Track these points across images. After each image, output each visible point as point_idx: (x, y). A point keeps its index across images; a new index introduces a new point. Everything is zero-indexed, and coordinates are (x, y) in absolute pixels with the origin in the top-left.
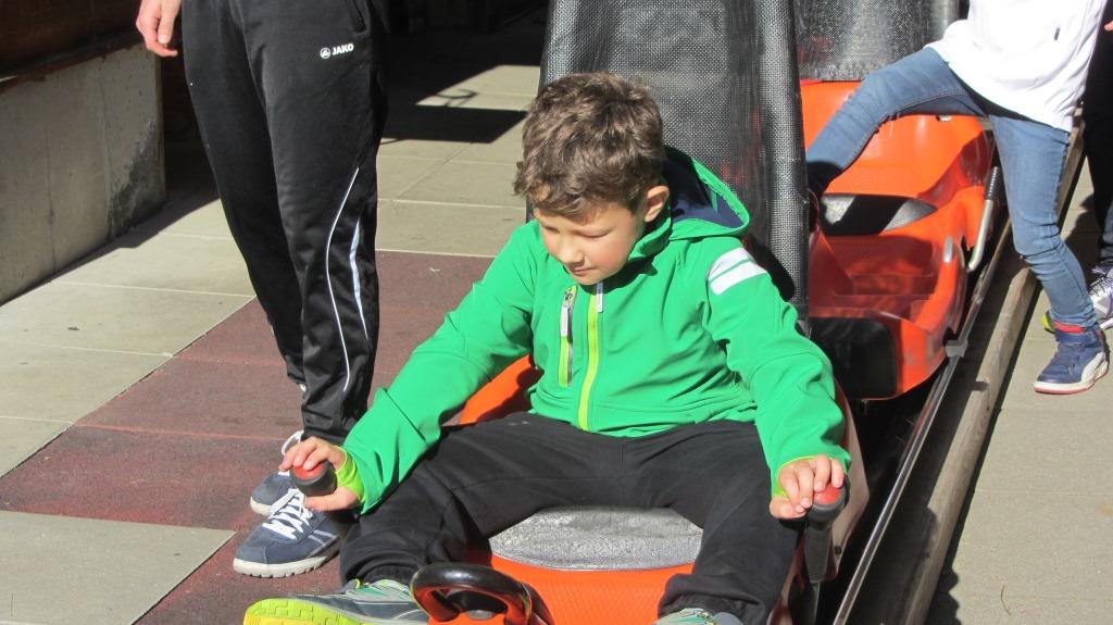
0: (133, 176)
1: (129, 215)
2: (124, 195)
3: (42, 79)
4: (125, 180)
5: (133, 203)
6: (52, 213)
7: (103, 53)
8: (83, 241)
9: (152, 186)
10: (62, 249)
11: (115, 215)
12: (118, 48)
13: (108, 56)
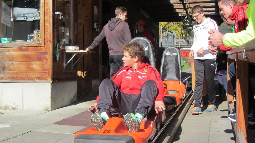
0: (73, 97)
1: (73, 102)
2: (72, 99)
3: (63, 82)
4: (73, 98)
5: (73, 100)
6: (63, 99)
7: (71, 81)
8: (67, 104)
9: (76, 99)
10: (64, 104)
11: (71, 102)
12: (73, 81)
13: (71, 82)
